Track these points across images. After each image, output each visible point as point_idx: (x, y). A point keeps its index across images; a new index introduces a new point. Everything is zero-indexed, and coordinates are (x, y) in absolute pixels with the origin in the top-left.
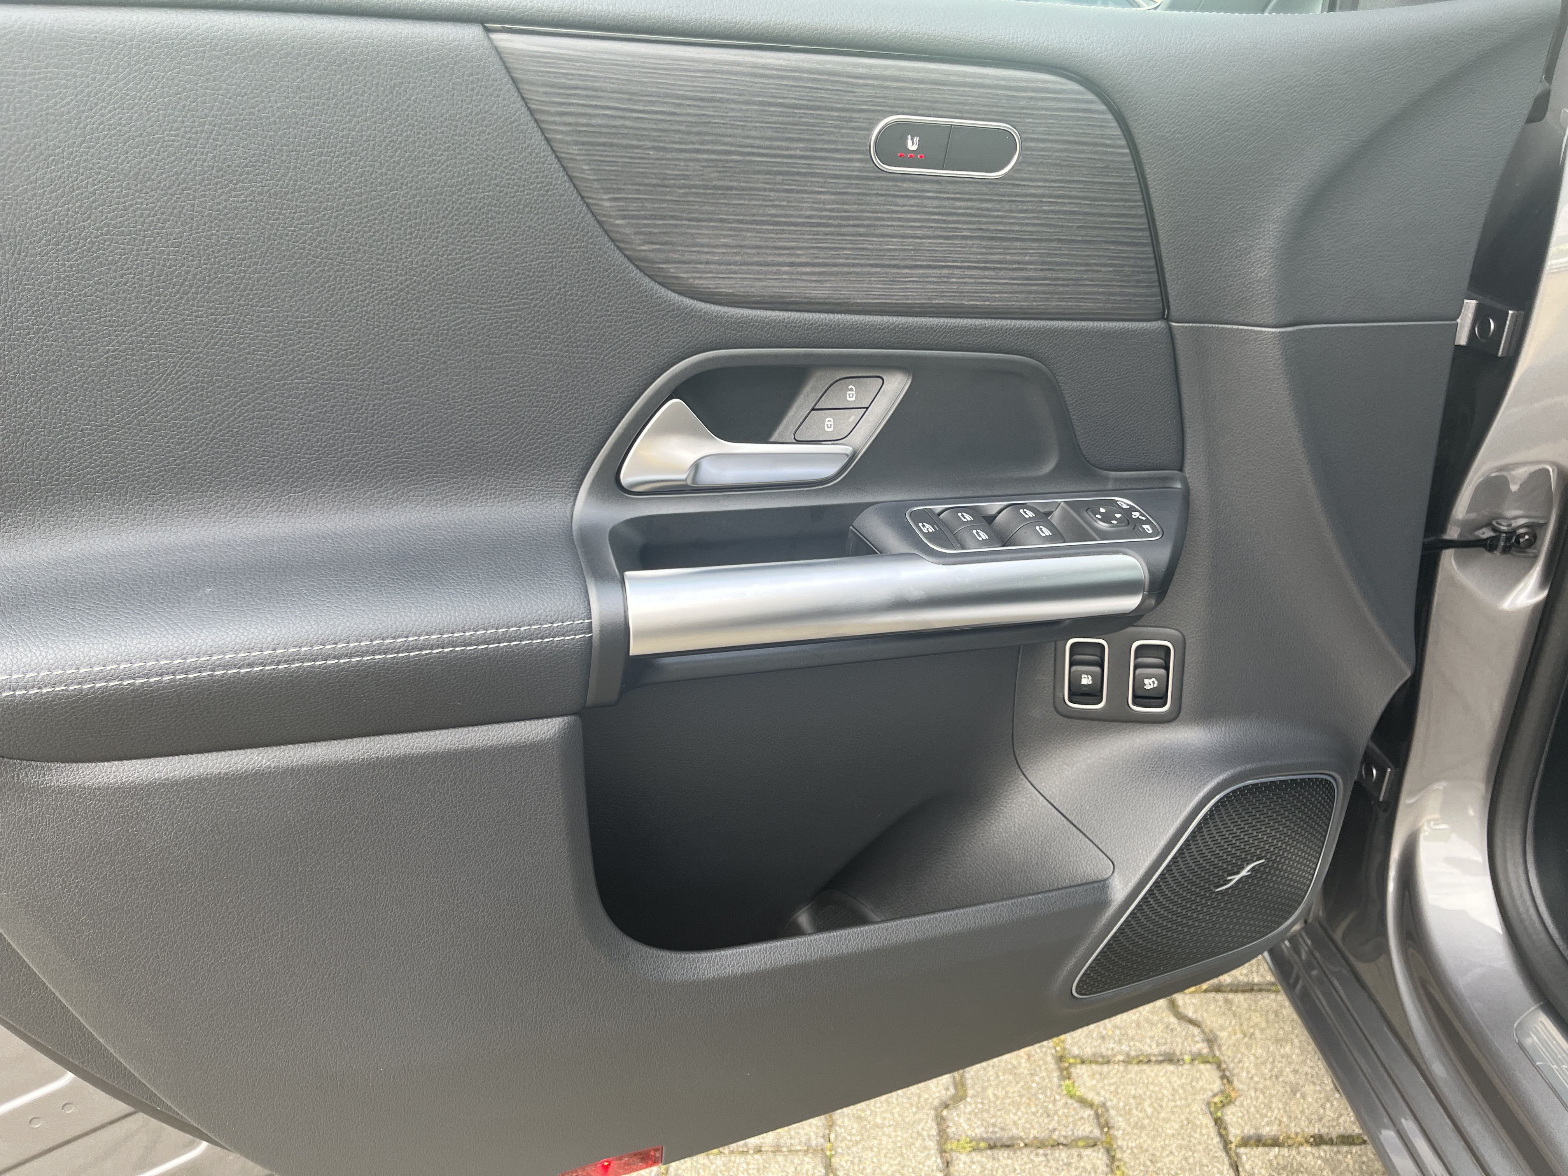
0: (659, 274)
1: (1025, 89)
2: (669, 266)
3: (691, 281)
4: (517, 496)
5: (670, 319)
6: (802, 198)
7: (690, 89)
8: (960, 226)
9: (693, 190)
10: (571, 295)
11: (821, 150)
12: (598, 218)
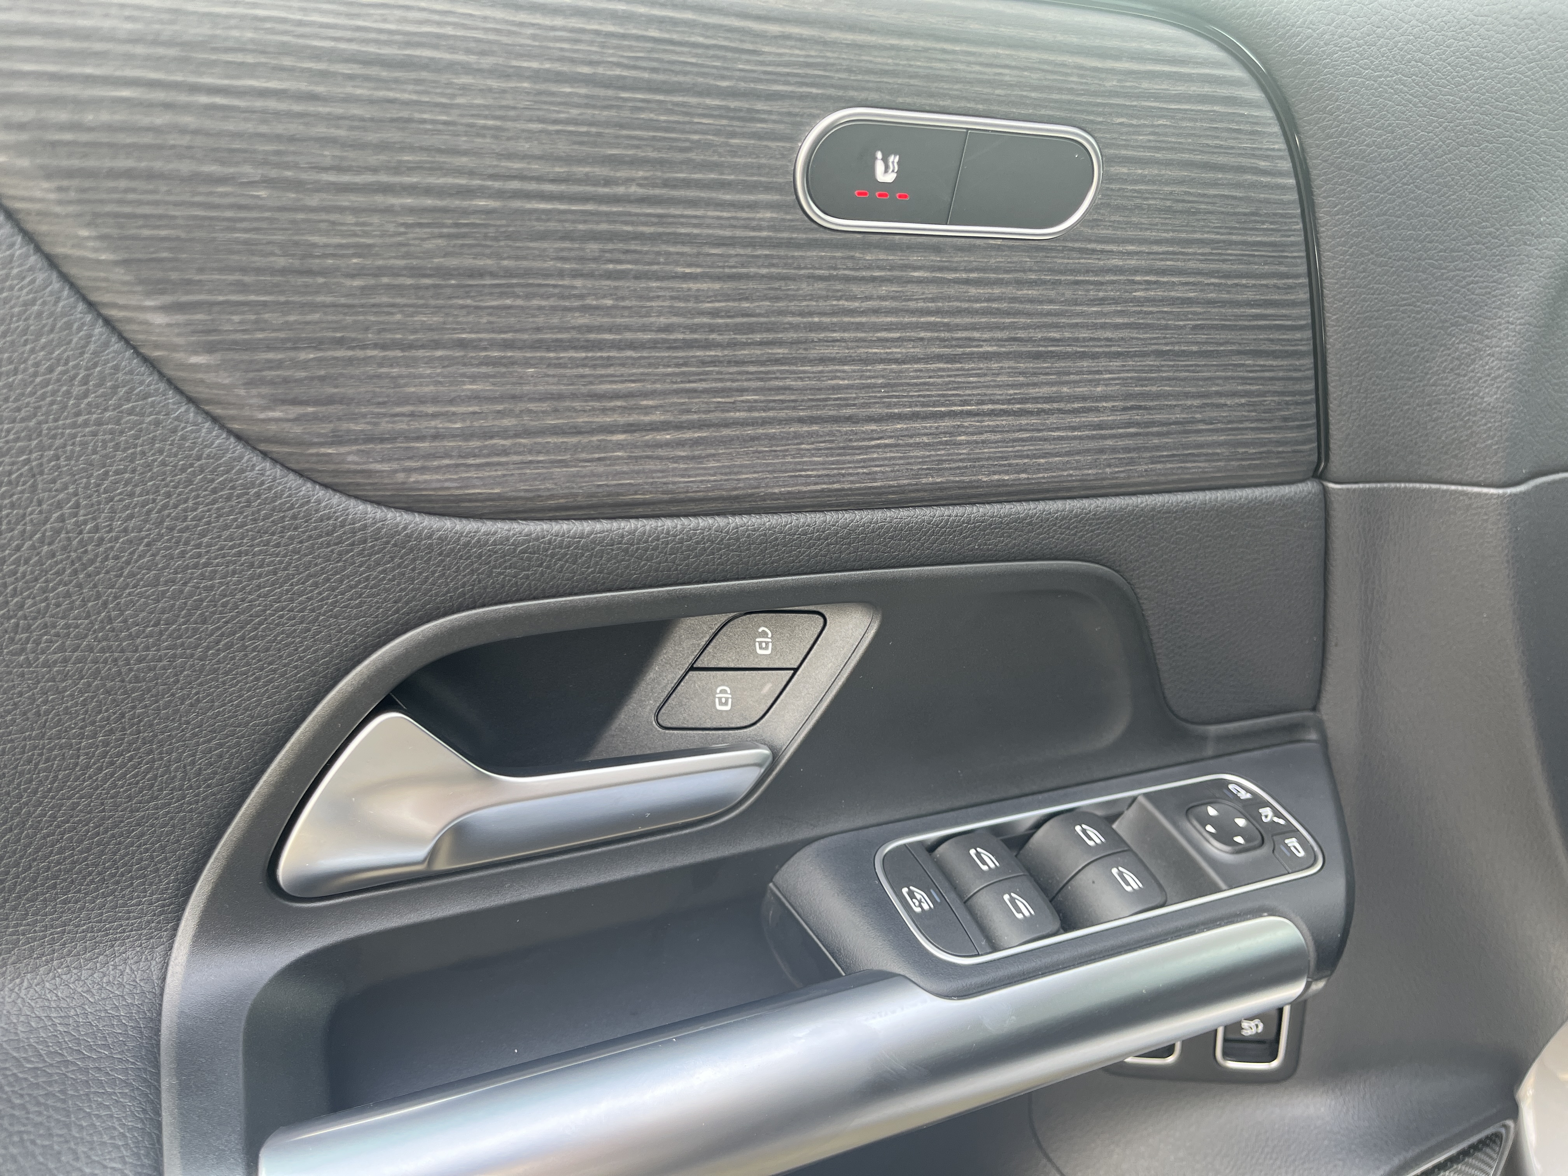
0: (319, 467)
1: (1118, 55)
2: (343, 450)
3: (401, 477)
4: (32, 950)
5: (358, 560)
6: (650, 289)
7: (349, 34)
8: (976, 335)
9: (385, 280)
10: (96, 529)
11: (687, 184)
12: (143, 351)
